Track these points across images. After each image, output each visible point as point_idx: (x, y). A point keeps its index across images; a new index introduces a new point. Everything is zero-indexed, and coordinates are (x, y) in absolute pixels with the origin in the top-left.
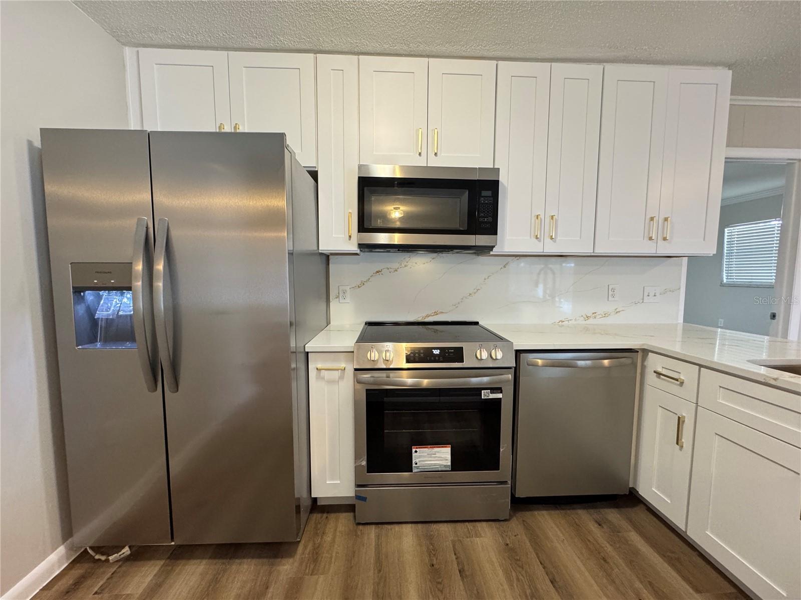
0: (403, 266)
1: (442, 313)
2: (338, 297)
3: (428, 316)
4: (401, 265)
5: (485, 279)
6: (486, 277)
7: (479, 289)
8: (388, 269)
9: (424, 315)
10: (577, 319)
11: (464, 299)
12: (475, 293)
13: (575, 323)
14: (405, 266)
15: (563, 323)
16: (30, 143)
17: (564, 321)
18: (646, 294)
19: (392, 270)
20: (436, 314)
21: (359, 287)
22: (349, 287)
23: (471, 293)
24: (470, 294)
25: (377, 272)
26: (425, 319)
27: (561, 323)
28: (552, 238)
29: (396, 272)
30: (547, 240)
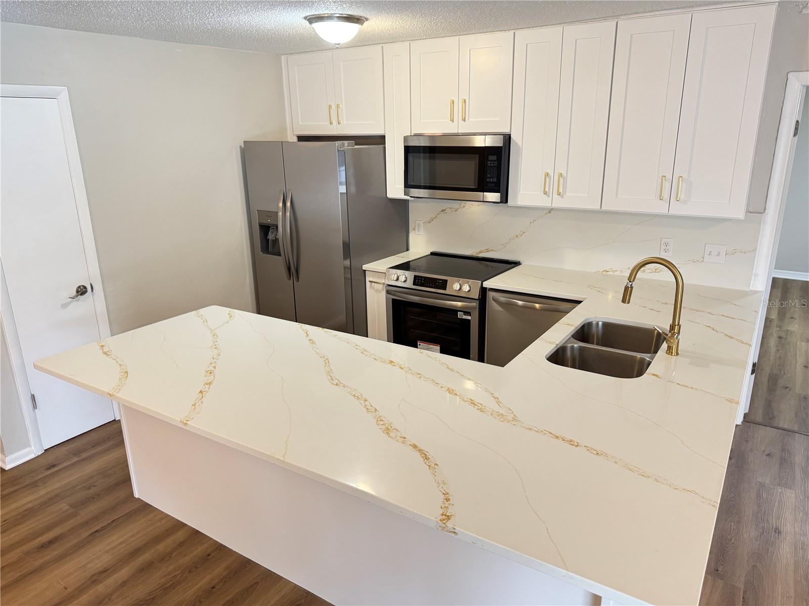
0: (462, 206)
1: (492, 250)
2: (414, 229)
3: (481, 252)
4: (460, 205)
5: (531, 223)
6: (532, 222)
7: (525, 232)
8: (450, 208)
9: (478, 251)
10: (624, 270)
11: (512, 240)
12: (521, 235)
13: (621, 274)
14: (464, 207)
15: (607, 273)
16: (241, 147)
17: (608, 271)
18: (707, 252)
19: (454, 210)
20: (487, 251)
21: (429, 222)
22: (422, 222)
23: (518, 234)
24: (517, 236)
25: (443, 211)
26: (478, 254)
27: (605, 272)
28: (559, 194)
29: (456, 212)
30: (555, 196)
